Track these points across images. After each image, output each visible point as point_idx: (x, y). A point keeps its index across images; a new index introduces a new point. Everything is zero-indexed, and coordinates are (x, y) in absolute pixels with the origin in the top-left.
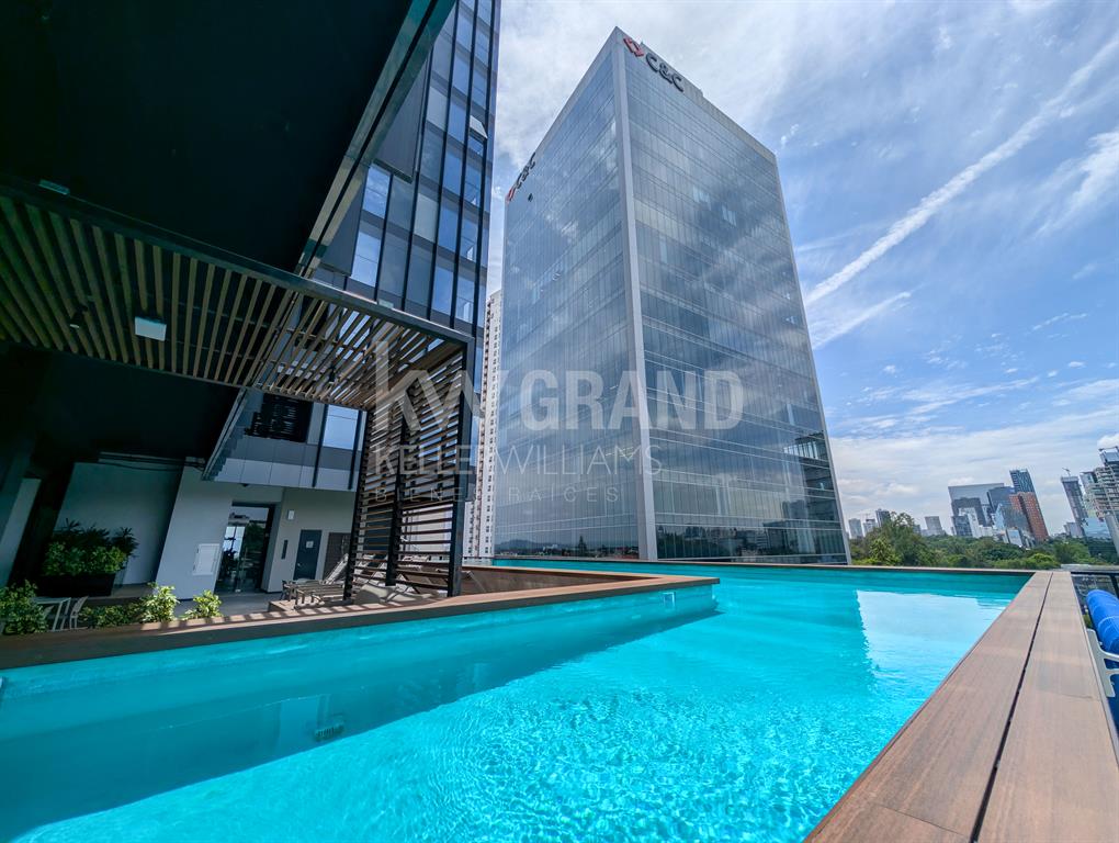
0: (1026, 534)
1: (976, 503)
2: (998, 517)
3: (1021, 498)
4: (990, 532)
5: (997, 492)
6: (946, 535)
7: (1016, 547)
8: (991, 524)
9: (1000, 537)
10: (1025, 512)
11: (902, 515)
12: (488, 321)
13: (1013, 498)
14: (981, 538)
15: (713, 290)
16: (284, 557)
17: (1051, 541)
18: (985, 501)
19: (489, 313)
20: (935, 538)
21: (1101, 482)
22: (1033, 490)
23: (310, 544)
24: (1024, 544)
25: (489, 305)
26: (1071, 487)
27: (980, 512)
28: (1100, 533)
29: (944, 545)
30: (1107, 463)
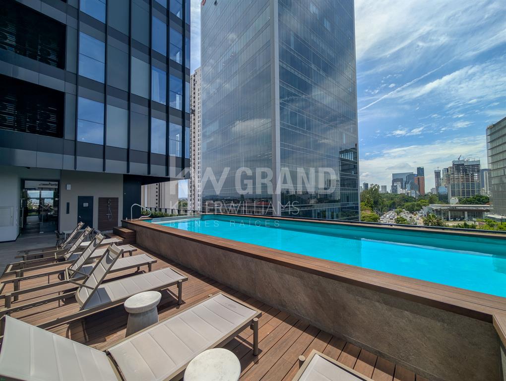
0: (418, 192)
1: (401, 180)
2: (408, 186)
3: (418, 178)
4: (404, 191)
5: (410, 176)
6: (388, 193)
7: (413, 197)
8: (405, 188)
9: (408, 193)
10: (419, 184)
11: (376, 185)
12: (194, 85)
13: (416, 178)
14: (401, 194)
15: (316, 69)
16: (68, 212)
17: (425, 195)
18: (405, 179)
19: (194, 80)
20: (384, 194)
21: (449, 173)
22: (423, 175)
23: (86, 205)
24: (416, 197)
25: (194, 76)
26: (437, 174)
27: (402, 184)
28: (444, 192)
29: (387, 197)
30: (454, 165)
